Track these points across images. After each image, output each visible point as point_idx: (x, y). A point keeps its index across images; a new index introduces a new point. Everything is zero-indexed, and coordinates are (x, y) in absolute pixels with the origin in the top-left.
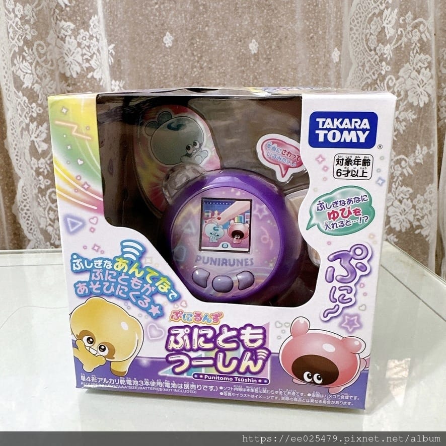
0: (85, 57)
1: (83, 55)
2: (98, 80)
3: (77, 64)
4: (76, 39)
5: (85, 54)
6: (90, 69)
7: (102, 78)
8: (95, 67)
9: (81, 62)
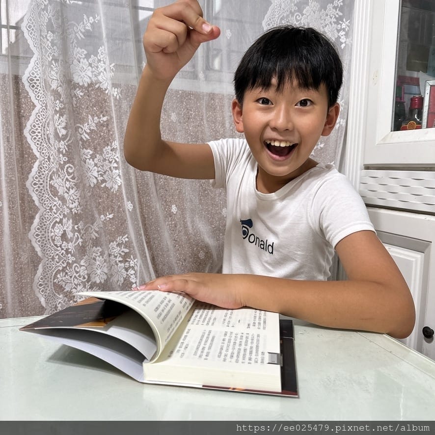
0: (100, 173)
1: (98, 172)
2: (109, 188)
3: (94, 177)
4: (93, 161)
5: (100, 171)
6: (104, 181)
7: (113, 187)
8: (107, 180)
9: (97, 176)
